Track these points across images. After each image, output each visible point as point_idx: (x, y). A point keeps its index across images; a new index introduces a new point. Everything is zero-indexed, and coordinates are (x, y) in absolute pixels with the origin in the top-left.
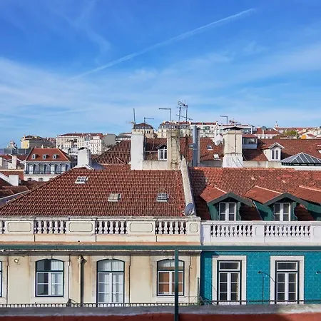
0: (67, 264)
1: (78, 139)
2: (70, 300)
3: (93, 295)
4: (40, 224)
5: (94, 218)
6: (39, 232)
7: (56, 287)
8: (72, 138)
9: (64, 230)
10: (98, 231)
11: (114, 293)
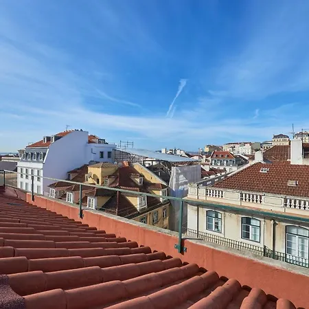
0: (263, 223)
1: (236, 146)
2: (265, 247)
3: (282, 247)
4: (244, 195)
5: (284, 196)
6: (244, 200)
7: (255, 235)
8: (232, 145)
9: (261, 202)
10: (286, 205)
11: (300, 250)
